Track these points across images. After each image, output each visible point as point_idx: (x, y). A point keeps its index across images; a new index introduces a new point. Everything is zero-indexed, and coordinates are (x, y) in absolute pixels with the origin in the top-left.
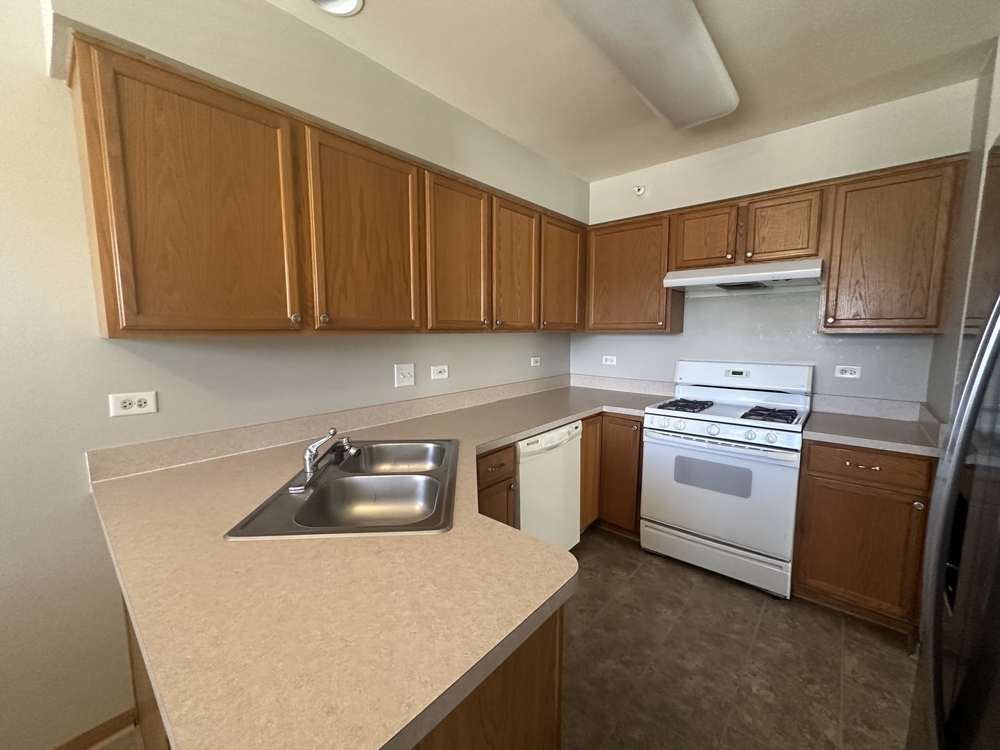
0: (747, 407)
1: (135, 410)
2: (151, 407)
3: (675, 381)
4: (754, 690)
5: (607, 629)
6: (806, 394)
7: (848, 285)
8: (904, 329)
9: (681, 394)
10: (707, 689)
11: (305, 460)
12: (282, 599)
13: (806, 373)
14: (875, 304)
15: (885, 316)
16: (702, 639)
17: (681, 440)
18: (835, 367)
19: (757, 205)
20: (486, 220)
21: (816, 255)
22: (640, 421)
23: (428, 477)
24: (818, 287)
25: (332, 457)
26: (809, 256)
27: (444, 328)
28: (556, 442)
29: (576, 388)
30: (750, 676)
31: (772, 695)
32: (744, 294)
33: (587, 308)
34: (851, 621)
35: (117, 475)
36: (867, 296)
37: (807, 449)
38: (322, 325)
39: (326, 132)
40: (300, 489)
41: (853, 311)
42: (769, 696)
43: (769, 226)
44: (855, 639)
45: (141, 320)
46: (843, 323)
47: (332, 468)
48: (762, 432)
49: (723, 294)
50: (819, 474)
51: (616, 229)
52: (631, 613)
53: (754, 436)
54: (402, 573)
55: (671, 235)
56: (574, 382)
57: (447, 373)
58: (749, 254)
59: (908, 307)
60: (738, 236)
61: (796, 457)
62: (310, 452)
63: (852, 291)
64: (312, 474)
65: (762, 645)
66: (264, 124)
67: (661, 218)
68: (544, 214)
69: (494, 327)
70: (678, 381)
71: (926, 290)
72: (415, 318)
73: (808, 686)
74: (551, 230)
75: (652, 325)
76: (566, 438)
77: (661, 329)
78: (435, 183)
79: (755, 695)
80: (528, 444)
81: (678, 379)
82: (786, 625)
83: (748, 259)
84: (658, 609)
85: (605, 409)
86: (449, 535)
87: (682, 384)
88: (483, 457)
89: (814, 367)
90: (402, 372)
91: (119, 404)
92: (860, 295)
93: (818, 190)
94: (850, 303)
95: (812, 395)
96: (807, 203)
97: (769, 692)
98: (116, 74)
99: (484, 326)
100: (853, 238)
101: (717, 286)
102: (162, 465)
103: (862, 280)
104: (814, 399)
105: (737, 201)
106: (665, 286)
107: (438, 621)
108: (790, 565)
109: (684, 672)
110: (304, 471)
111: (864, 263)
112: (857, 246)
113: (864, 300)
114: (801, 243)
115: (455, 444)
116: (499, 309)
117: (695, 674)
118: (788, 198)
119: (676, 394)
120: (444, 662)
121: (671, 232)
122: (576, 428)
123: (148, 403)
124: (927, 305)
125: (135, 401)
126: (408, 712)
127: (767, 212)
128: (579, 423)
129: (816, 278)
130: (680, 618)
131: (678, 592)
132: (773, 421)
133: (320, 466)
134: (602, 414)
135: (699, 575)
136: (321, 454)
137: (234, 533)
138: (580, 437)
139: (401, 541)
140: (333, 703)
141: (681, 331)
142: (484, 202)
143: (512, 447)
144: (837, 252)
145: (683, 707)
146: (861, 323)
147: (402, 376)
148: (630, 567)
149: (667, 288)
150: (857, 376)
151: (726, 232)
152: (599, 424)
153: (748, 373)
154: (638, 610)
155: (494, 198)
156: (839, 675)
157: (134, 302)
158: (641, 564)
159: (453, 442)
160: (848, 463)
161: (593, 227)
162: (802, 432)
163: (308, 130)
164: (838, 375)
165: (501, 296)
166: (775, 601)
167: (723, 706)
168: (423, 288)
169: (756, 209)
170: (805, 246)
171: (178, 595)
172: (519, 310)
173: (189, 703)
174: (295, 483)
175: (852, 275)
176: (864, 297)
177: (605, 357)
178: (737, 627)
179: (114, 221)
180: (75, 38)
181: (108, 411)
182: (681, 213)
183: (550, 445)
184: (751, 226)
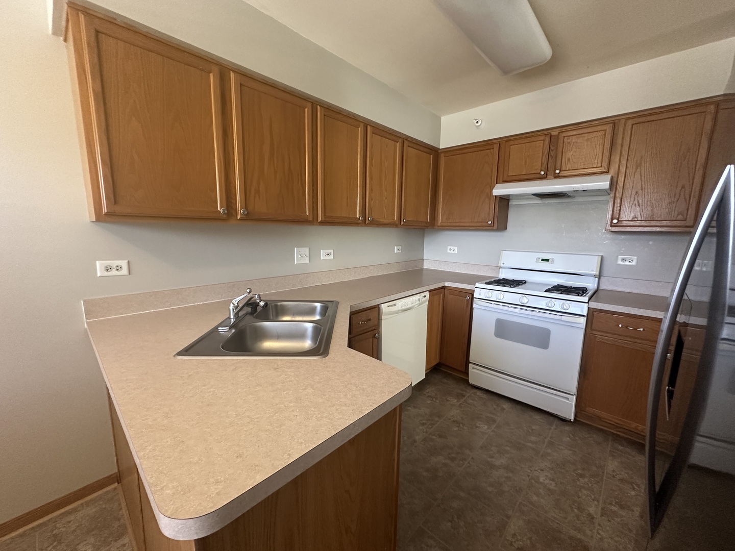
0: (550, 285)
1: (114, 272)
2: (125, 271)
3: (499, 265)
4: (541, 480)
5: (440, 436)
6: (595, 276)
7: (629, 195)
8: (670, 228)
9: (504, 275)
10: (508, 478)
11: (229, 310)
12: (212, 393)
13: (596, 261)
14: (649, 209)
15: (656, 219)
16: (507, 446)
17: (501, 307)
18: (617, 256)
19: (564, 134)
20: (362, 143)
21: (607, 172)
22: (472, 293)
23: (314, 324)
24: (608, 196)
25: (249, 309)
26: (602, 173)
27: (331, 221)
28: (409, 306)
29: (427, 270)
30: (539, 471)
31: (553, 483)
32: (553, 202)
33: (436, 211)
34: (616, 438)
35: (103, 317)
36: (643, 204)
37: (592, 315)
38: (242, 217)
39: (246, 76)
40: (226, 329)
41: (632, 215)
42: (551, 484)
43: (573, 149)
44: (618, 450)
45: (118, 209)
46: (624, 223)
47: (248, 317)
48: (559, 302)
49: (538, 201)
50: (599, 333)
51: (460, 152)
52: (458, 427)
53: (553, 305)
54: (291, 381)
55: (500, 156)
56: (426, 265)
57: (333, 255)
58: (558, 171)
59: (673, 212)
60: (550, 158)
61: (583, 320)
62: (233, 304)
63: (632, 199)
64: (235, 319)
65: (549, 451)
66: (202, 70)
67: (493, 144)
68: (407, 140)
69: (367, 222)
70: (502, 265)
71: (688, 199)
72: (309, 213)
73: (580, 479)
74: (411, 152)
75: (484, 224)
76: (416, 303)
77: (490, 226)
78: (324, 115)
79: (541, 483)
80: (388, 306)
81: (502, 263)
82: (568, 439)
83: (557, 175)
84: (477, 425)
85: (447, 284)
86: (325, 360)
87: (504, 268)
88: (356, 313)
89: (602, 256)
90: (300, 253)
91: (103, 269)
92: (638, 202)
93: (611, 123)
94: (630, 208)
95: (599, 277)
96: (602, 133)
97: (551, 482)
98: (97, 32)
99: (359, 221)
100: (635, 160)
101: (532, 195)
102: (133, 311)
103: (640, 192)
104: (601, 280)
105: (550, 131)
106: (494, 194)
107: (313, 409)
108: (575, 397)
109: (492, 466)
110: (229, 318)
111: (643, 178)
112: (638, 166)
113: (641, 206)
114: (597, 162)
115: (336, 304)
116: (371, 209)
117: (499, 468)
118: (589, 129)
119: (500, 275)
120: (314, 432)
121: (500, 154)
122: (425, 296)
123: (123, 268)
124: (688, 210)
125: (114, 266)
126: (288, 458)
127: (572, 139)
128: (427, 294)
129: (606, 190)
130: (493, 431)
131: (493, 414)
132: (568, 294)
133: (241, 314)
134: (444, 288)
135: (509, 403)
136: (241, 305)
137: (180, 354)
138: (427, 303)
139: (293, 362)
140: (241, 452)
141: (505, 228)
142: (361, 129)
143: (377, 308)
144: (623, 170)
145: (490, 489)
146: (638, 223)
147: (300, 256)
148: (460, 396)
149: (496, 196)
150: (634, 263)
151: (541, 155)
152: (442, 295)
153: (553, 260)
154: (464, 425)
155: (369, 127)
156: (603, 473)
157: (112, 196)
158: (468, 395)
159: (335, 302)
160: (620, 326)
161: (443, 150)
162: (588, 303)
163: (232, 75)
164: (620, 262)
165: (372, 200)
166: (563, 422)
167: (518, 489)
168: (315, 192)
169: (564, 137)
170: (599, 165)
171: (143, 389)
172: (385, 211)
173: (150, 448)
174: (223, 325)
175: (633, 187)
176: (641, 205)
177: (449, 247)
178: (533, 438)
179: (97, 138)
180: (69, 6)
181: (96, 273)
182: (508, 139)
183: (405, 307)
184: (560, 150)
